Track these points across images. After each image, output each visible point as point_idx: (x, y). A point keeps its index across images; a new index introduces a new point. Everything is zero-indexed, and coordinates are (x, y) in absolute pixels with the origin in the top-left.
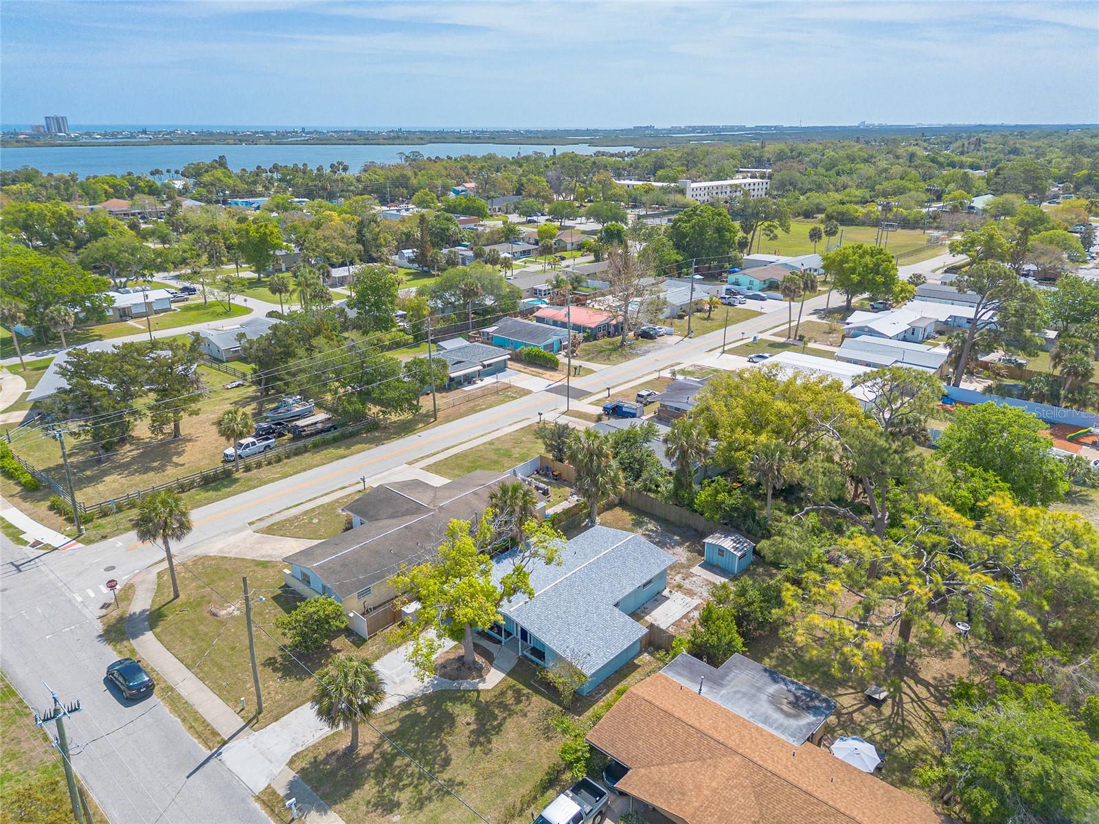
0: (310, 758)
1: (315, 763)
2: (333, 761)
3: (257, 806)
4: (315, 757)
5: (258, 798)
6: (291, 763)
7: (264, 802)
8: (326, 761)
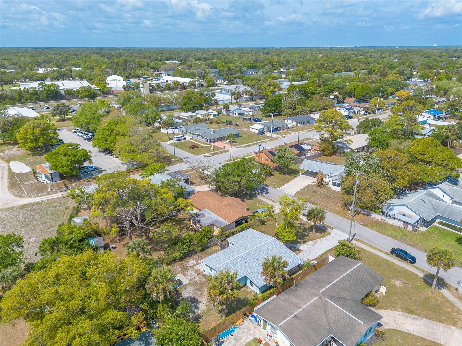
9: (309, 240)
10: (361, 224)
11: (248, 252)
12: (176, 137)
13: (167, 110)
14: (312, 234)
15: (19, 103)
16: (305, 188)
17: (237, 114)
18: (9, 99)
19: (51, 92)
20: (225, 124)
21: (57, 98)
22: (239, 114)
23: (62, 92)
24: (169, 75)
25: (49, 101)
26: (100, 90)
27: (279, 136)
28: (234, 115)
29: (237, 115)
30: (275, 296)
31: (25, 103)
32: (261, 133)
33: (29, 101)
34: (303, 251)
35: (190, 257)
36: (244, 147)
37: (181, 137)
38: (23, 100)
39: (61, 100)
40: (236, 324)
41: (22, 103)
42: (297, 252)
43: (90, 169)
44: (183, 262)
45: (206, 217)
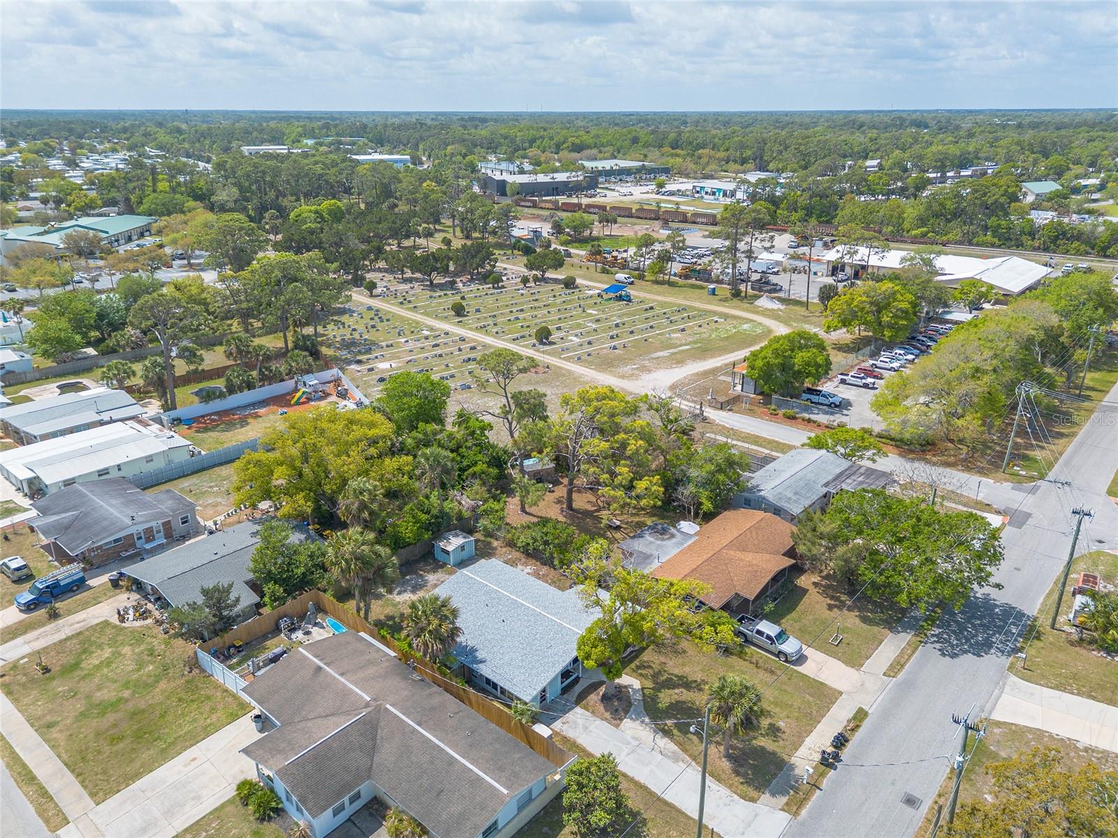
0: (745, 788)
1: (748, 782)
2: (742, 770)
3: (804, 812)
4: (742, 783)
5: (796, 814)
6: (753, 800)
7: (799, 808)
8: (745, 775)
11: (522, 604)
30: (394, 655)
34: (617, 726)
42: (608, 715)
43: (822, 400)
44: (523, 560)
45: (659, 542)
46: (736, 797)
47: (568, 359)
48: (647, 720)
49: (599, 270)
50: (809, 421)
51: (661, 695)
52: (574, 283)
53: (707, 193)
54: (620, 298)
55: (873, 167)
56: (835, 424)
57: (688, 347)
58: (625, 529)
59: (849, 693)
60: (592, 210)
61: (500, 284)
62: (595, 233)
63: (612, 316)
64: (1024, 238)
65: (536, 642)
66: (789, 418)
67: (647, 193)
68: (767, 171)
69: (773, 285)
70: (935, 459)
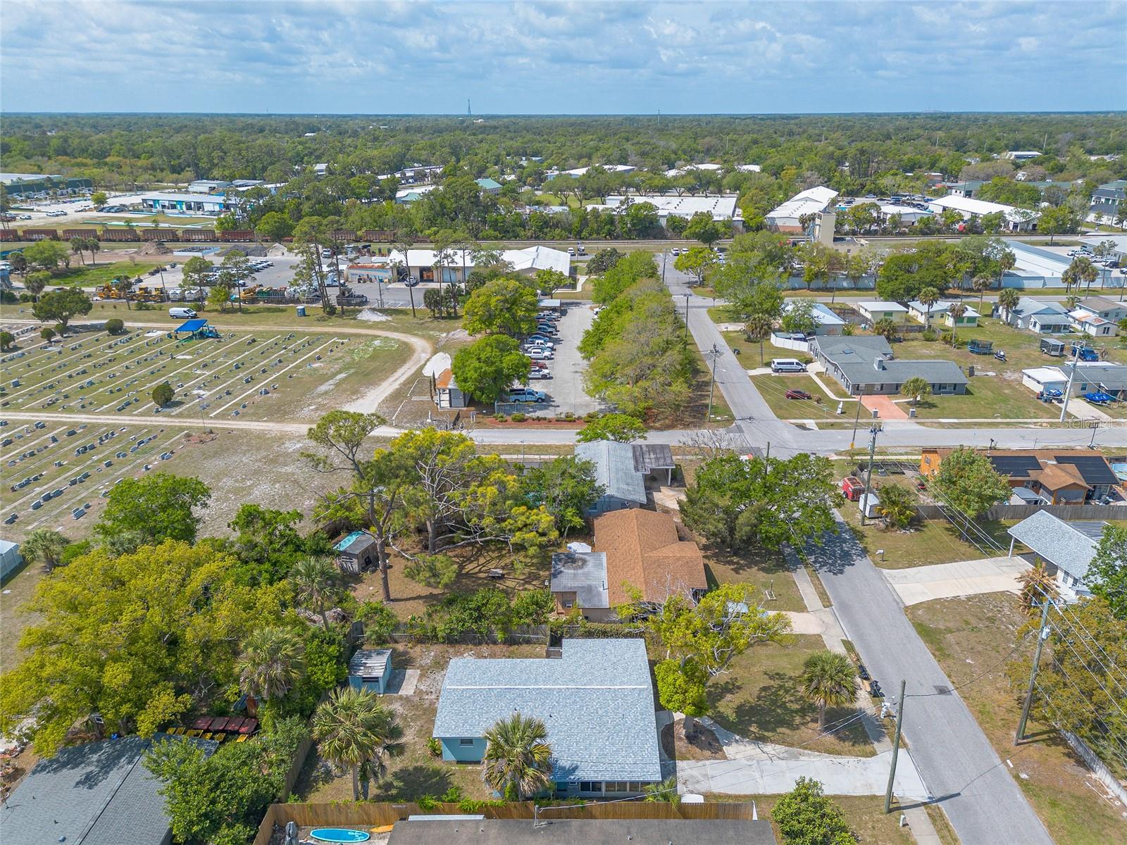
0: (857, 748)
1: (856, 742)
2: (841, 734)
3: (908, 742)
4: (853, 746)
5: (906, 746)
6: (874, 754)
7: (903, 741)
8: (847, 738)
9: (784, 743)
10: (1017, 777)
11: (550, 689)
12: (776, 361)
13: (852, 289)
14: (812, 730)
15: (576, 239)
16: (969, 598)
17: (1038, 326)
18: (563, 229)
19: (641, 221)
20: (968, 348)
21: (648, 235)
22: (1043, 327)
23: (663, 222)
24: (968, 194)
25: (630, 239)
26: (744, 222)
27: (1105, 417)
28: (1031, 327)
29: (1037, 329)
30: (481, 817)
31: (587, 239)
32: (1051, 396)
33: (595, 236)
34: (725, 758)
35: (475, 645)
36: (943, 425)
37: (792, 363)
38: (584, 233)
39: (655, 238)
40: (374, 830)
41: (581, 239)
42: (707, 753)
43: (529, 397)
44: (451, 650)
45: (580, 571)
46: (862, 759)
47: (222, 416)
48: (737, 737)
49: (133, 307)
50: (539, 419)
51: (722, 710)
52: (121, 328)
53: (164, 206)
54: (202, 336)
55: (321, 171)
56: (563, 416)
57: (343, 375)
58: (508, 574)
59: (824, 633)
60: (35, 236)
61: (12, 344)
62: (73, 265)
63: (217, 356)
64: (518, 229)
65: (605, 719)
66: (520, 421)
67: (84, 210)
68: (213, 179)
69: (358, 297)
70: (657, 425)
